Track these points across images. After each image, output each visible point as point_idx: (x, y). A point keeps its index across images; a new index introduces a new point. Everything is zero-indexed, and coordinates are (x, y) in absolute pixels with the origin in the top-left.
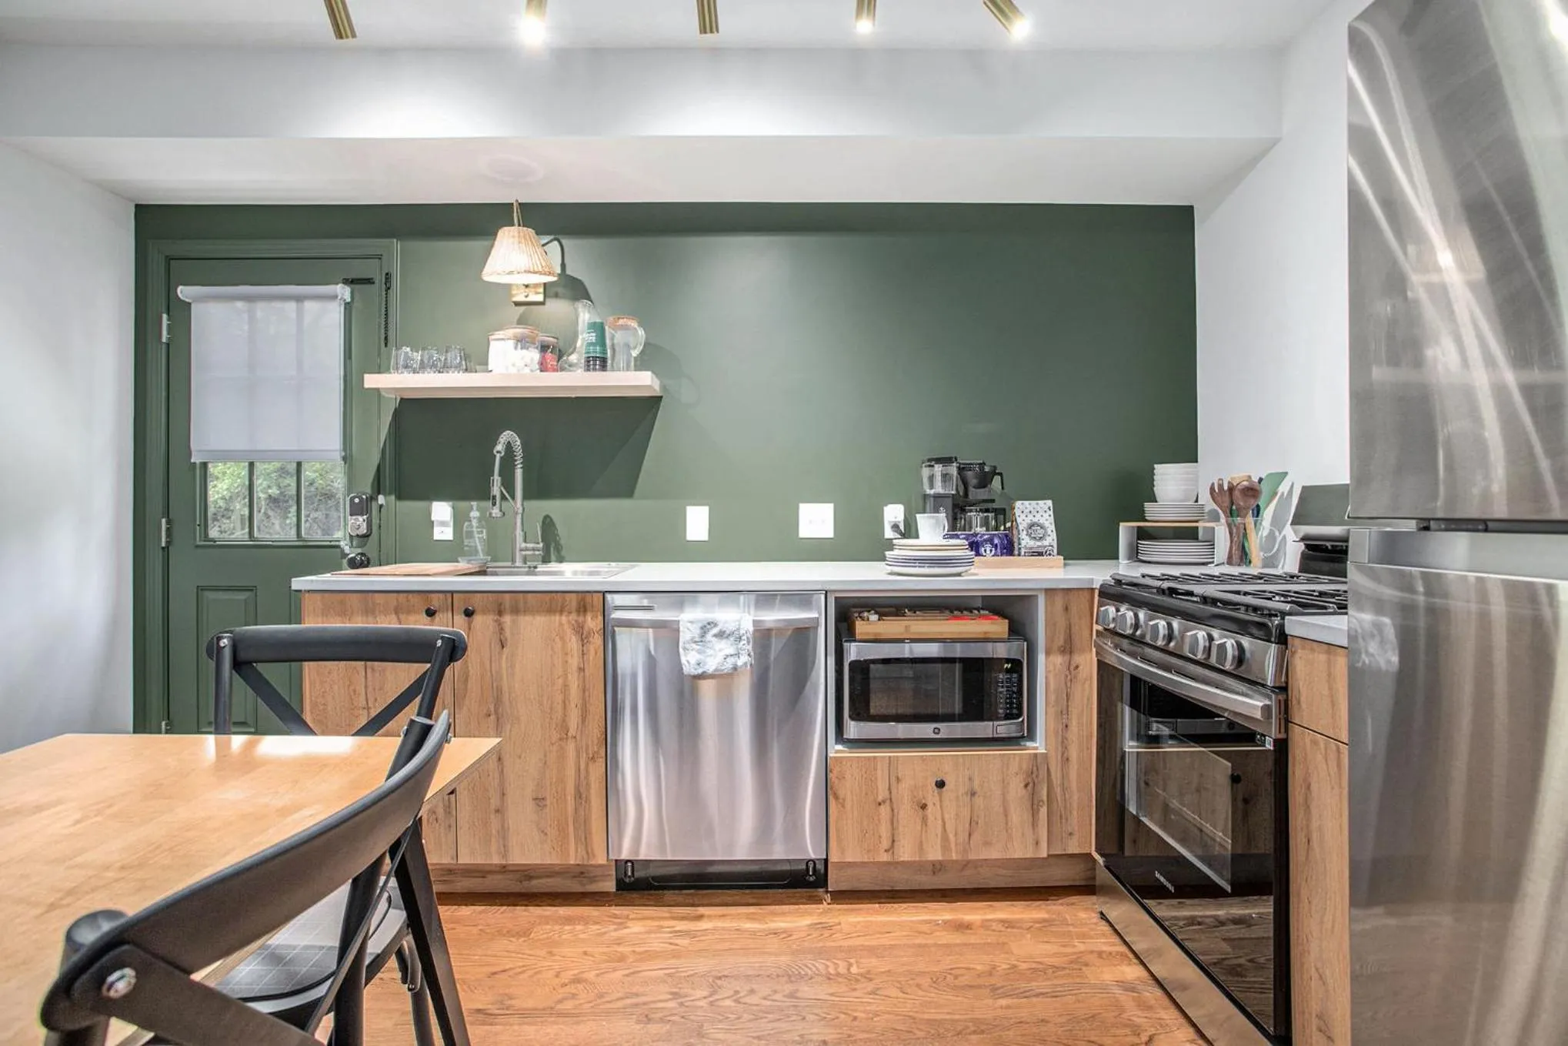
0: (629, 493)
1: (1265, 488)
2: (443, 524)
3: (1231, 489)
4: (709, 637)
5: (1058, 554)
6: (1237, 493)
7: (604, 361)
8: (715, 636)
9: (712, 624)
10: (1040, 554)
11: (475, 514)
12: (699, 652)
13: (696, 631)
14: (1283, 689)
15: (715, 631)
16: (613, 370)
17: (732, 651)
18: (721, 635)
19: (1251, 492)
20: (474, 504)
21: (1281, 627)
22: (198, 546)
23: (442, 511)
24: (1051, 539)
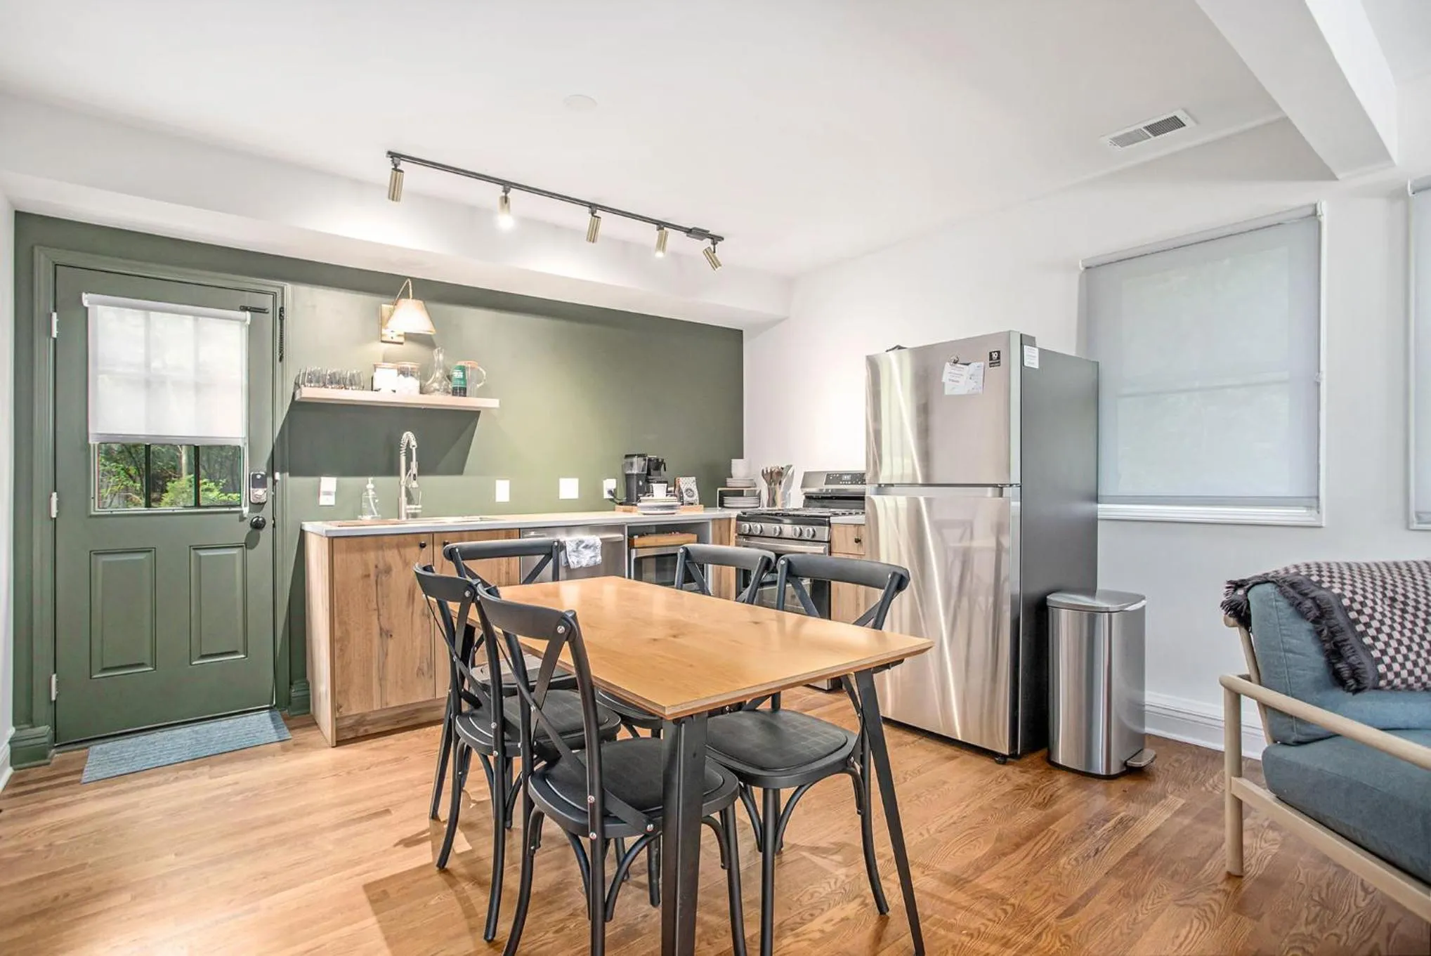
0: (459, 471)
1: (784, 472)
2: (328, 493)
3: (772, 472)
4: (580, 548)
5: (700, 504)
6: (774, 474)
7: (465, 390)
8: (584, 547)
9: (581, 542)
10: (692, 504)
11: (370, 486)
12: (577, 557)
13: (574, 546)
14: (829, 542)
15: (584, 545)
16: (471, 396)
17: (593, 554)
18: (586, 547)
19: (780, 474)
20: (370, 479)
21: (829, 521)
22: (91, 516)
23: (328, 484)
24: (696, 497)
